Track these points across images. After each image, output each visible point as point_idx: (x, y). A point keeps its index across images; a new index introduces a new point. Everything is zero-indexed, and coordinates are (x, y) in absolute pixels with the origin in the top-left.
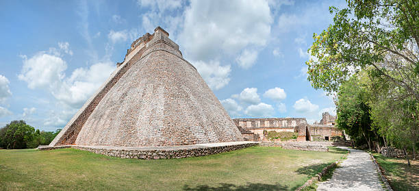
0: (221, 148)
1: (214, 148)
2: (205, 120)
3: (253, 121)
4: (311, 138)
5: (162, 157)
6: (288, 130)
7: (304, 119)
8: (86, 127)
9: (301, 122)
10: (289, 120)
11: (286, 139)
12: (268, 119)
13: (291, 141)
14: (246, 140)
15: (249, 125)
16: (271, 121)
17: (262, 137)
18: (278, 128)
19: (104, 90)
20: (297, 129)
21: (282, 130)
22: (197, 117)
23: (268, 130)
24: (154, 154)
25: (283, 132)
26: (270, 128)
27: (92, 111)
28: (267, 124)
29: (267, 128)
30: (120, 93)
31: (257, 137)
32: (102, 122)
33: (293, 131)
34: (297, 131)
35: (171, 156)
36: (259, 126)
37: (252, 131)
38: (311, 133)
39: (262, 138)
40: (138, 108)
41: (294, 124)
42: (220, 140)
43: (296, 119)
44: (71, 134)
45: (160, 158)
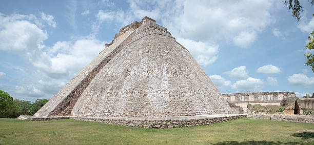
0: (222, 119)
1: (216, 118)
2: (203, 95)
3: (237, 95)
4: (301, 112)
5: (176, 126)
6: (273, 104)
7: (293, 93)
8: (84, 99)
9: (289, 96)
10: (275, 94)
11: (271, 112)
12: (253, 94)
13: (276, 114)
14: (233, 112)
15: (233, 99)
16: (256, 95)
17: (245, 109)
18: (263, 102)
19: (99, 66)
20: (284, 103)
21: (267, 104)
22: (197, 92)
23: (253, 104)
24: (169, 123)
25: (268, 106)
26: (254, 102)
27: (88, 84)
28: (251, 98)
29: (251, 102)
30: (121, 70)
31: (241, 110)
32: (105, 94)
33: (279, 104)
34: (284, 105)
35: (183, 125)
36: (243, 100)
37: (236, 105)
38: (301, 106)
39: (245, 111)
40: (145, 82)
41: (281, 98)
42: (216, 112)
43: (283, 93)
44: (67, 105)
45: (174, 127)
